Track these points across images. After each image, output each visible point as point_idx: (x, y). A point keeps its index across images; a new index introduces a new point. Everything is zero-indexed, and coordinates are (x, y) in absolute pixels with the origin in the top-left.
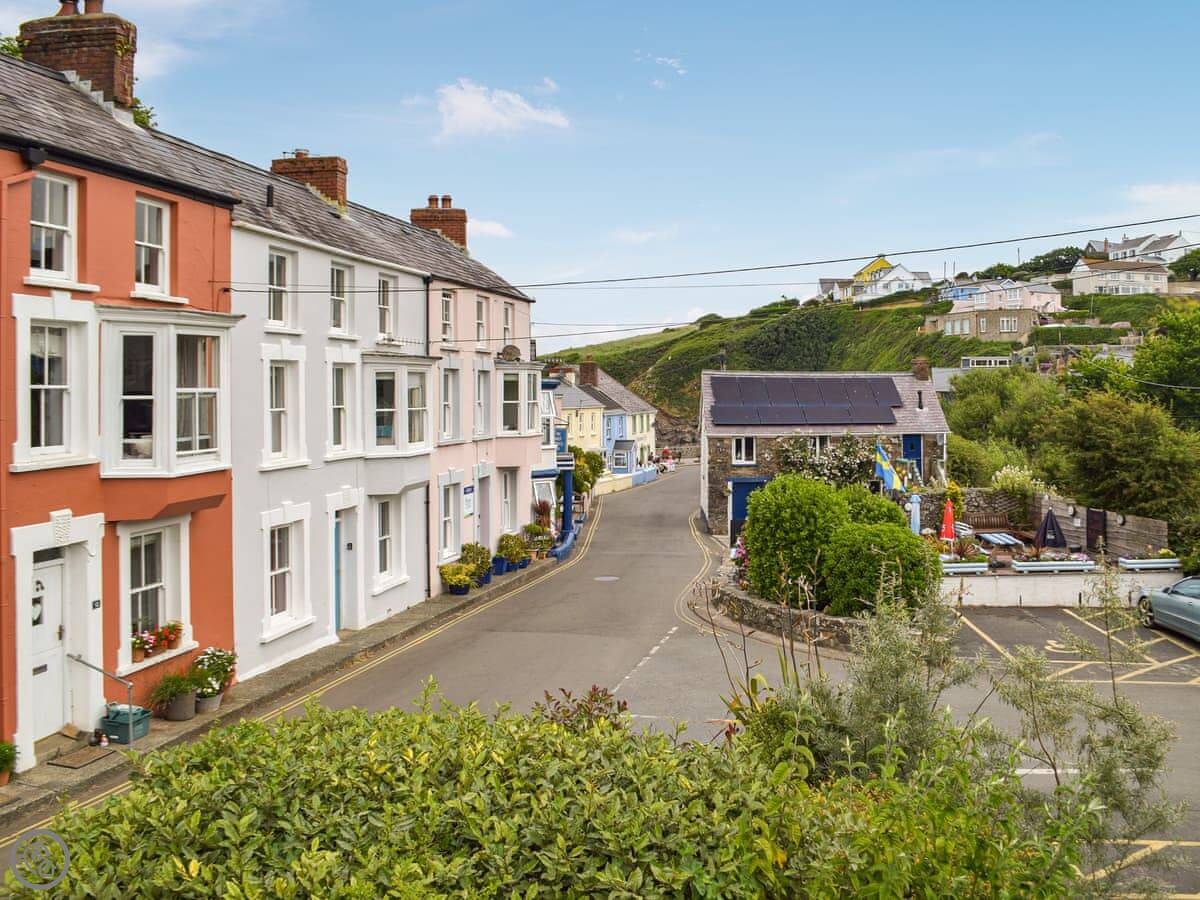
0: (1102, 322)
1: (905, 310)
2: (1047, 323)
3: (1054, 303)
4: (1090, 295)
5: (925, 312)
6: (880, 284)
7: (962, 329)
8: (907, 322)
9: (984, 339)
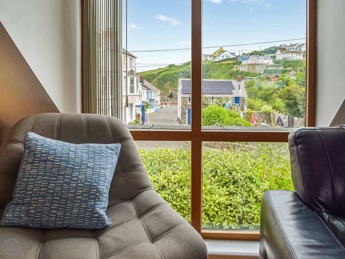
0: (284, 68)
1: (228, 63)
2: (269, 68)
3: (271, 62)
4: (281, 60)
5: (234, 64)
6: (221, 56)
7: (245, 69)
8: (229, 67)
9: (251, 72)
